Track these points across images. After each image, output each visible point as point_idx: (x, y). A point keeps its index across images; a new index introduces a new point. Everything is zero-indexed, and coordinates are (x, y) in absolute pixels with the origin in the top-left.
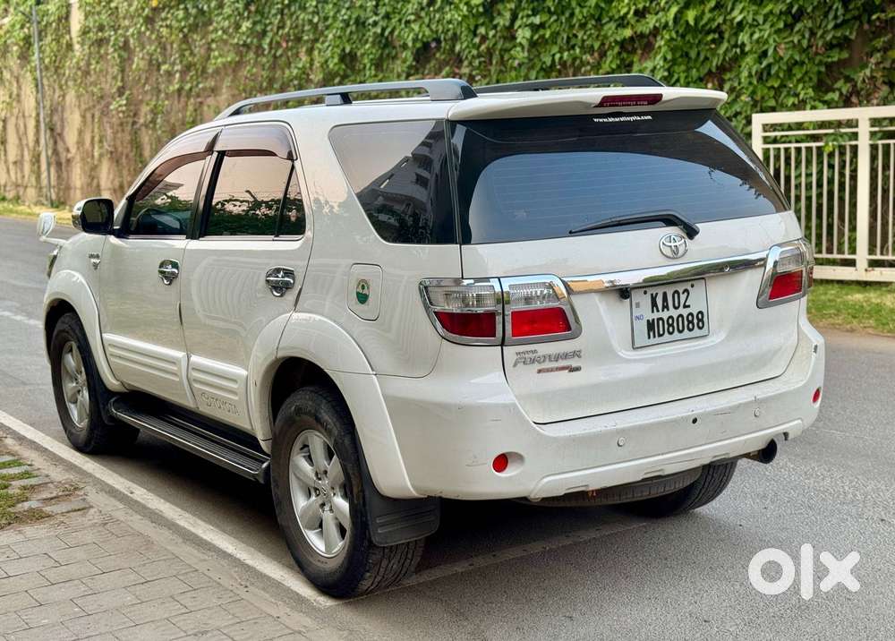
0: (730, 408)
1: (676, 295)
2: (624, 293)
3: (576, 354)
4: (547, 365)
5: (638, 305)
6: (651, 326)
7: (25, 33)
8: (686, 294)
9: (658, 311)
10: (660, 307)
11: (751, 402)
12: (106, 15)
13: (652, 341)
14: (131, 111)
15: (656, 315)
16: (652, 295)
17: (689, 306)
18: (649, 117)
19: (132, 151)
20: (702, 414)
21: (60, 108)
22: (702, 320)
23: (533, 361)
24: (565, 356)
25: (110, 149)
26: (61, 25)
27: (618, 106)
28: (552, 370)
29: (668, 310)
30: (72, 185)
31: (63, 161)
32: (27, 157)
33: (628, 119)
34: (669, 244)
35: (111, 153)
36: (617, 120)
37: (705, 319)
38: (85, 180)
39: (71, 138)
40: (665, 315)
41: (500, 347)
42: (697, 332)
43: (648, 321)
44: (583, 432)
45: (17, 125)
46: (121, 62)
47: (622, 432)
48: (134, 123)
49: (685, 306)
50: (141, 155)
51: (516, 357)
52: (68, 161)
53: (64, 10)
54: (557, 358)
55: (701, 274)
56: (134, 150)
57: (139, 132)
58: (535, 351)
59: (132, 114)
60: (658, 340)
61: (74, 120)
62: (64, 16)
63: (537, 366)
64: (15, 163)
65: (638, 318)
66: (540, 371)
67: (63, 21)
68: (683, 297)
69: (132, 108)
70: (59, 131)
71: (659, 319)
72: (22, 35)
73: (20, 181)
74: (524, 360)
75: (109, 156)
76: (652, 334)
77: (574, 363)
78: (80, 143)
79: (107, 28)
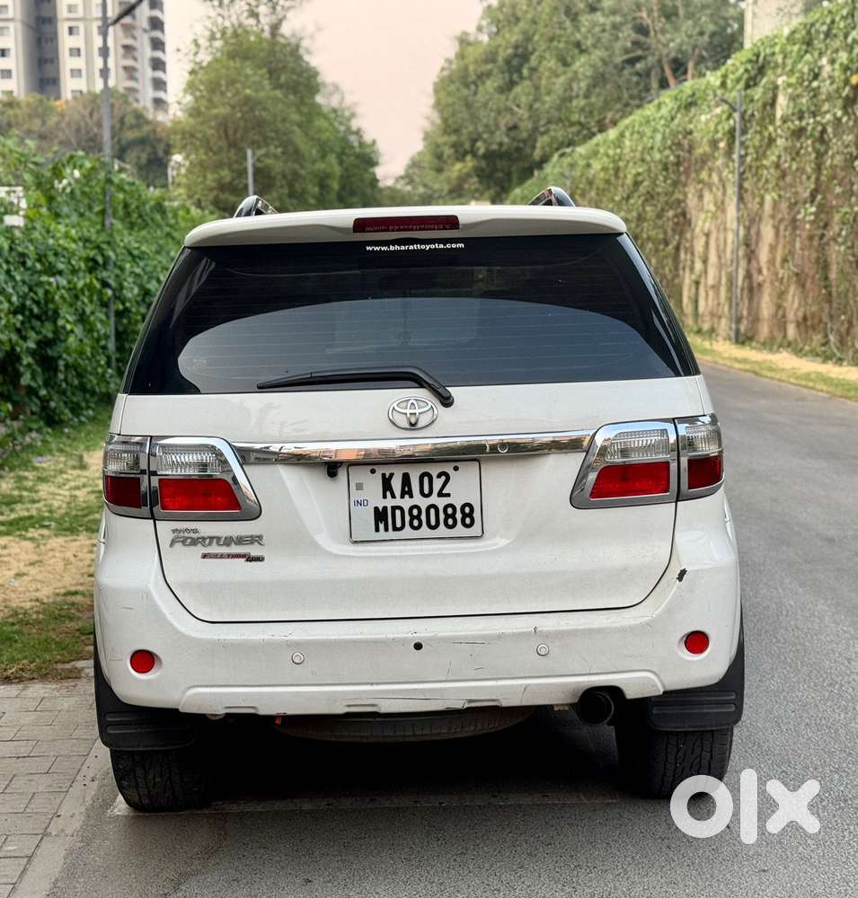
0: (484, 637)
1: (426, 480)
2: (332, 468)
3: (256, 539)
4: (215, 549)
5: (359, 486)
6: (380, 515)
7: (729, 125)
8: (443, 478)
9: (393, 496)
10: (397, 491)
11: (528, 634)
12: (808, 98)
13: (382, 534)
14: (821, 220)
15: (389, 502)
16: (384, 475)
17: (448, 495)
18: (462, 245)
19: (817, 272)
20: (430, 639)
21: (757, 219)
22: (471, 515)
23: (194, 542)
24: (240, 541)
25: (795, 270)
26: (766, 113)
27: (412, 230)
28: (222, 556)
29: (411, 496)
30: (761, 316)
31: (755, 285)
32: (724, 280)
33: (423, 247)
34: (404, 411)
35: (797, 275)
36: (403, 248)
37: (477, 515)
38: (773, 309)
39: (763, 255)
40: (406, 503)
41: (152, 521)
42: (460, 530)
43: (376, 509)
44: (239, 638)
45: (717, 239)
46: (817, 158)
47: (297, 645)
48: (822, 236)
49: (440, 494)
50: (826, 278)
51: (172, 536)
52: (760, 285)
53: (770, 94)
54: (228, 541)
55: (473, 454)
56: (820, 271)
57: (827, 248)
58: (195, 531)
59: (822, 224)
60: (391, 534)
61: (768, 232)
62: (770, 101)
63: (200, 550)
64: (713, 287)
65: (359, 503)
66: (205, 556)
67: (768, 108)
68: (438, 484)
69: (823, 216)
70: (753, 247)
71: (394, 508)
72: (727, 128)
73: (715, 311)
74: (180, 539)
75: (795, 279)
76: (381, 526)
77: (254, 550)
78: (772, 262)
79: (806, 115)
